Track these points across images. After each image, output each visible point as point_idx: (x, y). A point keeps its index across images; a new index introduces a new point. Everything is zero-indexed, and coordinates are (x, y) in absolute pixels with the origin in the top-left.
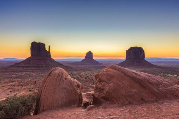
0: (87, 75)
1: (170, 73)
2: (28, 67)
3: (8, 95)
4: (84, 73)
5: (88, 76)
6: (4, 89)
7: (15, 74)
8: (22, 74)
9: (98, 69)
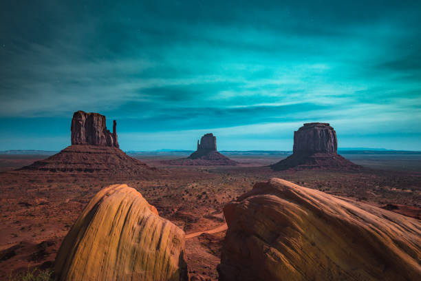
0: (204, 190)
1: (394, 186)
2: (64, 170)
3: (16, 236)
4: (195, 185)
5: (204, 193)
6: (7, 223)
7: (33, 188)
8: (50, 186)
9: (228, 175)
